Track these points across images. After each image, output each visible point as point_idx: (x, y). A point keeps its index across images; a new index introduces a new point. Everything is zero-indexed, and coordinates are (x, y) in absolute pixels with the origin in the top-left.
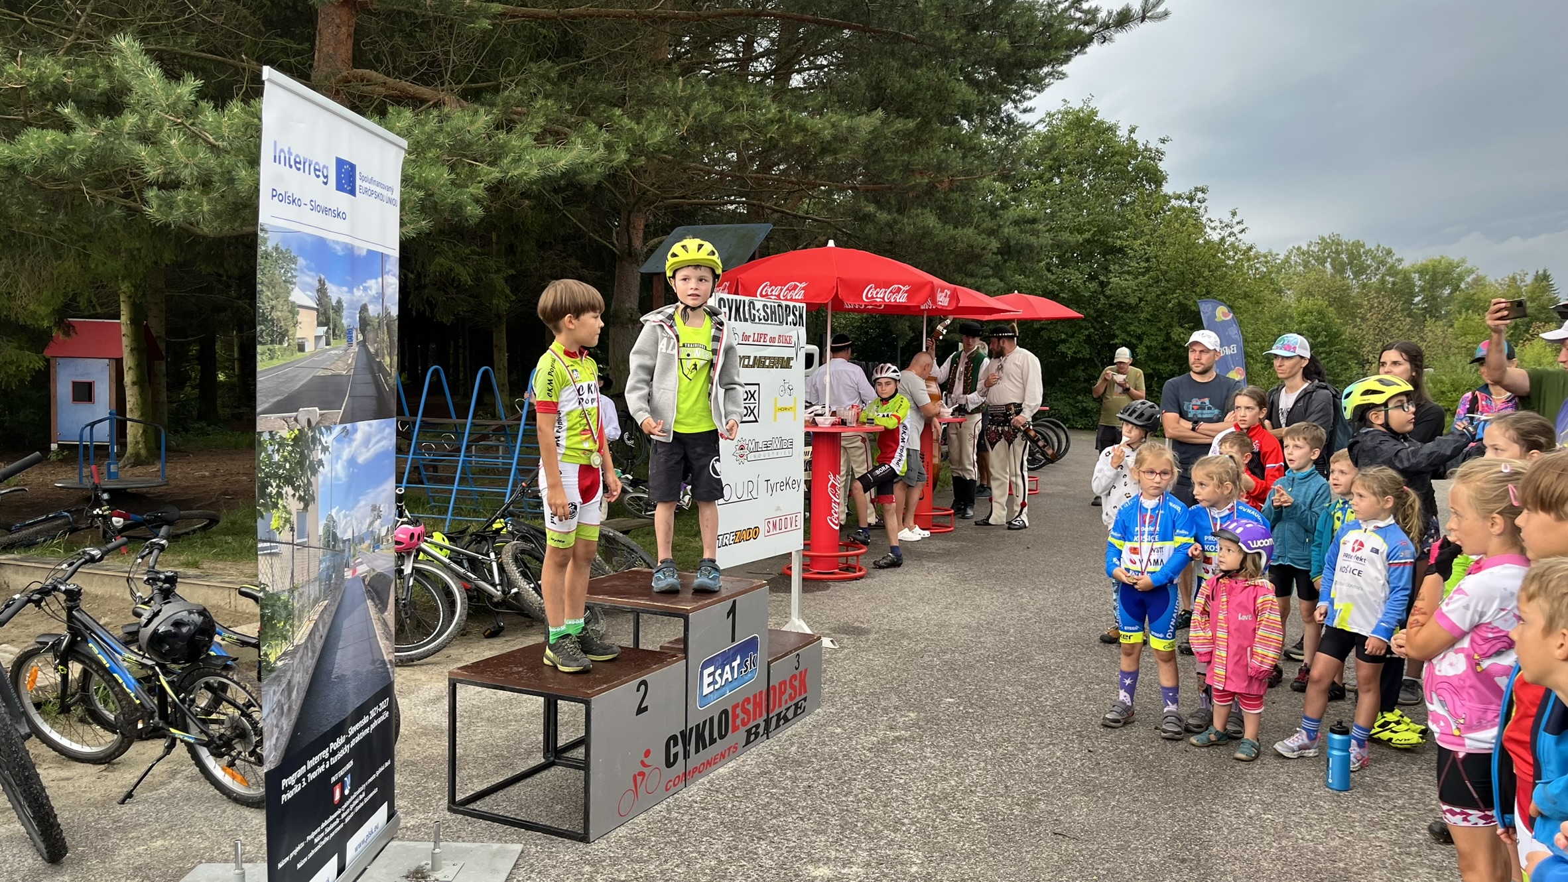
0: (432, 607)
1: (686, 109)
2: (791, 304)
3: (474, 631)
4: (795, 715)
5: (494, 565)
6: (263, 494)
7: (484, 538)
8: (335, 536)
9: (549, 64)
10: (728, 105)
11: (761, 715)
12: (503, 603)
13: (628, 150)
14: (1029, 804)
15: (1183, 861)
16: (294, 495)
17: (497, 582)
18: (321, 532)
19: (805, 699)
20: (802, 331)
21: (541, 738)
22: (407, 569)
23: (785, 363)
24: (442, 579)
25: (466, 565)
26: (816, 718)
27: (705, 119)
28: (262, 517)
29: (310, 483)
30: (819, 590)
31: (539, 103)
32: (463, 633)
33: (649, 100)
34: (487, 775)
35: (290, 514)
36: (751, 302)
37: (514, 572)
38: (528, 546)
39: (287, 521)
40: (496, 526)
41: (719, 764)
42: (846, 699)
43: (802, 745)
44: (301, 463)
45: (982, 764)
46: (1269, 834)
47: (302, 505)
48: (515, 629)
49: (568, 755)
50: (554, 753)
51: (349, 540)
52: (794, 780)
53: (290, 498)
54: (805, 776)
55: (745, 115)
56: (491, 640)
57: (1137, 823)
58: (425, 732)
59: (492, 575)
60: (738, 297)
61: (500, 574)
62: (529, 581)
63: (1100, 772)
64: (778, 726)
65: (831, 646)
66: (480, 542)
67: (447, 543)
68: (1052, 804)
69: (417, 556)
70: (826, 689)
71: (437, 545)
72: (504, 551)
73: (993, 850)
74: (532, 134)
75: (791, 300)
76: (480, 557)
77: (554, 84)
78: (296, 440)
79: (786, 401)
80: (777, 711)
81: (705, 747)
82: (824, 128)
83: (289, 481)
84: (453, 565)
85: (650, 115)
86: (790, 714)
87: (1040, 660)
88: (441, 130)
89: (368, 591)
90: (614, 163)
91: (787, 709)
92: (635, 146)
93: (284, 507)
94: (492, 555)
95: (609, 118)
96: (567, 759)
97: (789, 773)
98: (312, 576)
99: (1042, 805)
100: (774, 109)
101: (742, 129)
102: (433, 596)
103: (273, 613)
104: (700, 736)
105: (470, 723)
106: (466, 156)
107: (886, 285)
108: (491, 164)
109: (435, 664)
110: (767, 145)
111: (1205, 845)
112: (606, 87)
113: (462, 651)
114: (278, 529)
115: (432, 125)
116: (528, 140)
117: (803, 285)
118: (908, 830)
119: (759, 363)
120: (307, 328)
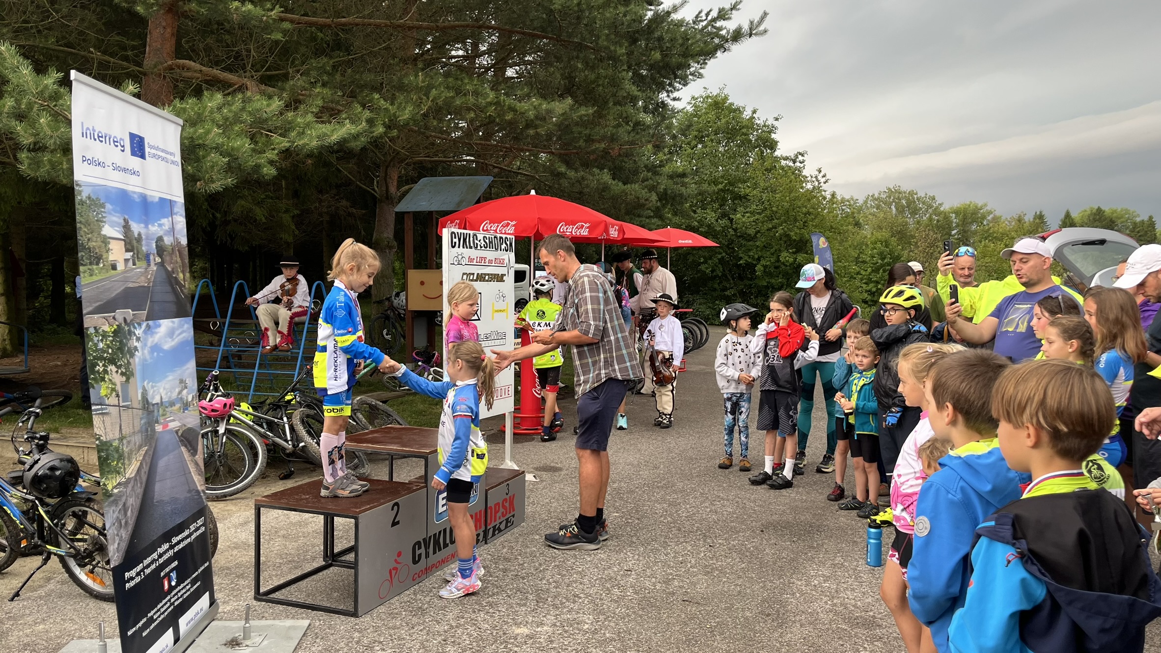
0: (239, 458)
1: (427, 95)
2: (504, 236)
3: (272, 475)
4: (506, 527)
5: (287, 426)
6: (93, 372)
7: (279, 407)
8: (148, 400)
9: (325, 60)
10: (458, 92)
11: (480, 527)
12: (293, 454)
13: (384, 124)
14: (667, 582)
15: (768, 615)
16: (117, 372)
17: (289, 438)
18: (140, 398)
19: (513, 516)
20: (512, 255)
21: (322, 548)
22: (221, 430)
23: (500, 278)
24: (247, 436)
25: (265, 427)
26: (522, 529)
27: (440, 102)
28: (93, 388)
29: (129, 363)
30: (526, 441)
31: (318, 90)
32: (263, 476)
33: (401, 88)
34: (282, 575)
35: (115, 385)
36: (475, 235)
37: (302, 431)
38: (312, 412)
39: (113, 390)
40: (288, 398)
41: (450, 562)
42: (544, 516)
43: (511, 548)
44: (120, 349)
45: (637, 557)
46: (826, 596)
47: (124, 379)
48: (302, 472)
49: (343, 558)
50: (332, 558)
51: (158, 404)
52: (505, 571)
53: (114, 373)
54: (513, 568)
55: (471, 99)
56: (284, 481)
57: (740, 592)
58: (237, 547)
59: (285, 434)
60: (465, 231)
61: (291, 433)
62: (313, 438)
63: (717, 560)
64: (494, 535)
65: (534, 479)
66: (275, 410)
67: (251, 410)
68: (682, 581)
69: (228, 420)
70: (529, 509)
71: (244, 411)
72: (294, 415)
73: (640, 612)
74: (312, 112)
75: (505, 233)
76: (276, 420)
77: (329, 74)
78: (115, 333)
79: (501, 305)
80: (493, 524)
81: (440, 550)
82: (529, 110)
83: (112, 361)
84: (256, 426)
85: (401, 98)
86: (503, 527)
87: (680, 485)
88: (243, 109)
89: (181, 441)
90: (374, 134)
91: (501, 523)
92: (390, 121)
93: (110, 380)
94: (285, 419)
95: (370, 101)
96: (341, 561)
97: (501, 567)
98: (137, 428)
99: (676, 583)
100: (492, 95)
101: (469, 109)
102: (241, 449)
103: (108, 456)
104: (437, 542)
105: (271, 539)
106: (263, 129)
107: (573, 223)
108: (280, 135)
109: (243, 498)
110: (487, 120)
111: (783, 604)
112: (368, 77)
113: (263, 489)
114: (106, 396)
115: (237, 105)
116: (310, 118)
117: (514, 223)
118: (583, 602)
119: (481, 278)
120: (117, 253)
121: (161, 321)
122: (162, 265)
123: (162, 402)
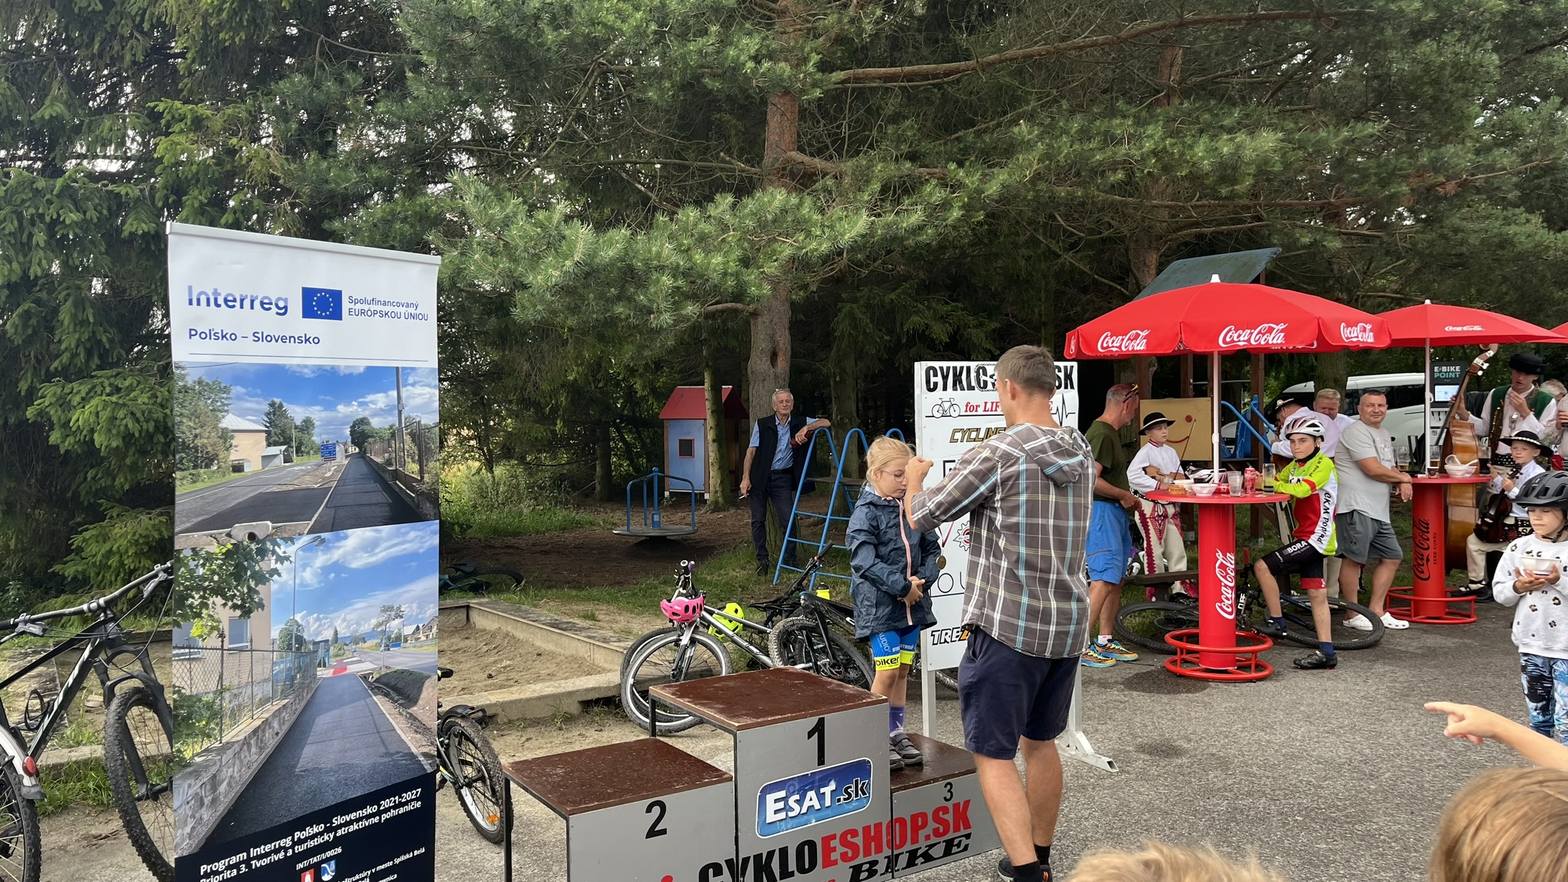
6: (182, 606)
8: (300, 640)
16: (225, 605)
18: (276, 636)
28: (179, 626)
29: (251, 592)
35: (220, 622)
39: (214, 628)
44: (238, 575)
47: (239, 612)
51: (327, 641)
53: (219, 608)
78: (228, 555)
83: (218, 591)
93: (210, 616)
114: (200, 636)
121: (350, 531)
122: (362, 455)
123: (336, 639)
